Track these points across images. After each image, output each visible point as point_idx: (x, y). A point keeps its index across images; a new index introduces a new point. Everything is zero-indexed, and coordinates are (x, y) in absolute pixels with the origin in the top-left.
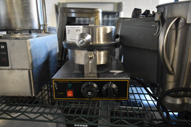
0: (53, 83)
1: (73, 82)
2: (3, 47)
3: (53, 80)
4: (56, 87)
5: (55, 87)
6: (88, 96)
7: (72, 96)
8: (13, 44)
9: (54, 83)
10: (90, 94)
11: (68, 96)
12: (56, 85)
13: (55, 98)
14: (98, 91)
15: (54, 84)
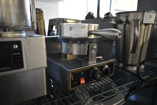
0: (70, 75)
1: (85, 70)
2: (17, 46)
3: (70, 72)
5: (72, 78)
7: (85, 82)
8: (29, 42)
11: (82, 83)
12: (72, 76)
13: (71, 89)
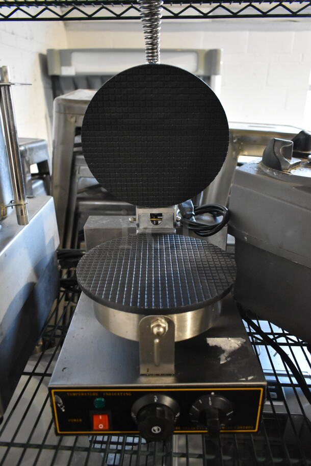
0: (54, 399)
1: (110, 394)
3: (53, 391)
4: (61, 407)
7: (107, 427)
10: (157, 432)
12: (61, 401)
13: (59, 432)
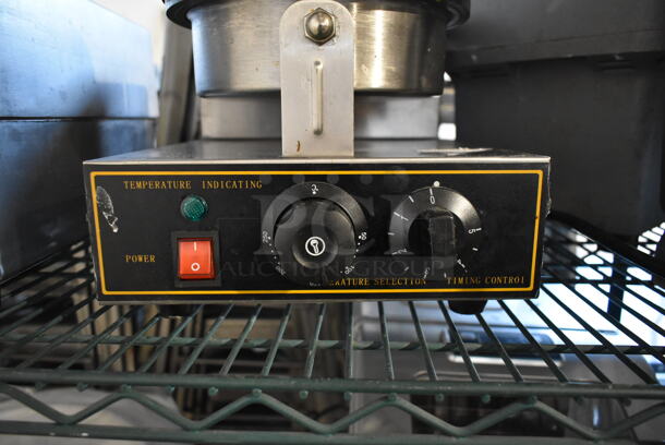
0: (94, 196)
1: (216, 185)
3: (93, 174)
4: (111, 219)
5: (107, 216)
6: (304, 263)
9: (100, 195)
10: (317, 253)
11: (182, 271)
12: (111, 205)
13: (105, 292)
14: (363, 236)
15: (101, 198)
